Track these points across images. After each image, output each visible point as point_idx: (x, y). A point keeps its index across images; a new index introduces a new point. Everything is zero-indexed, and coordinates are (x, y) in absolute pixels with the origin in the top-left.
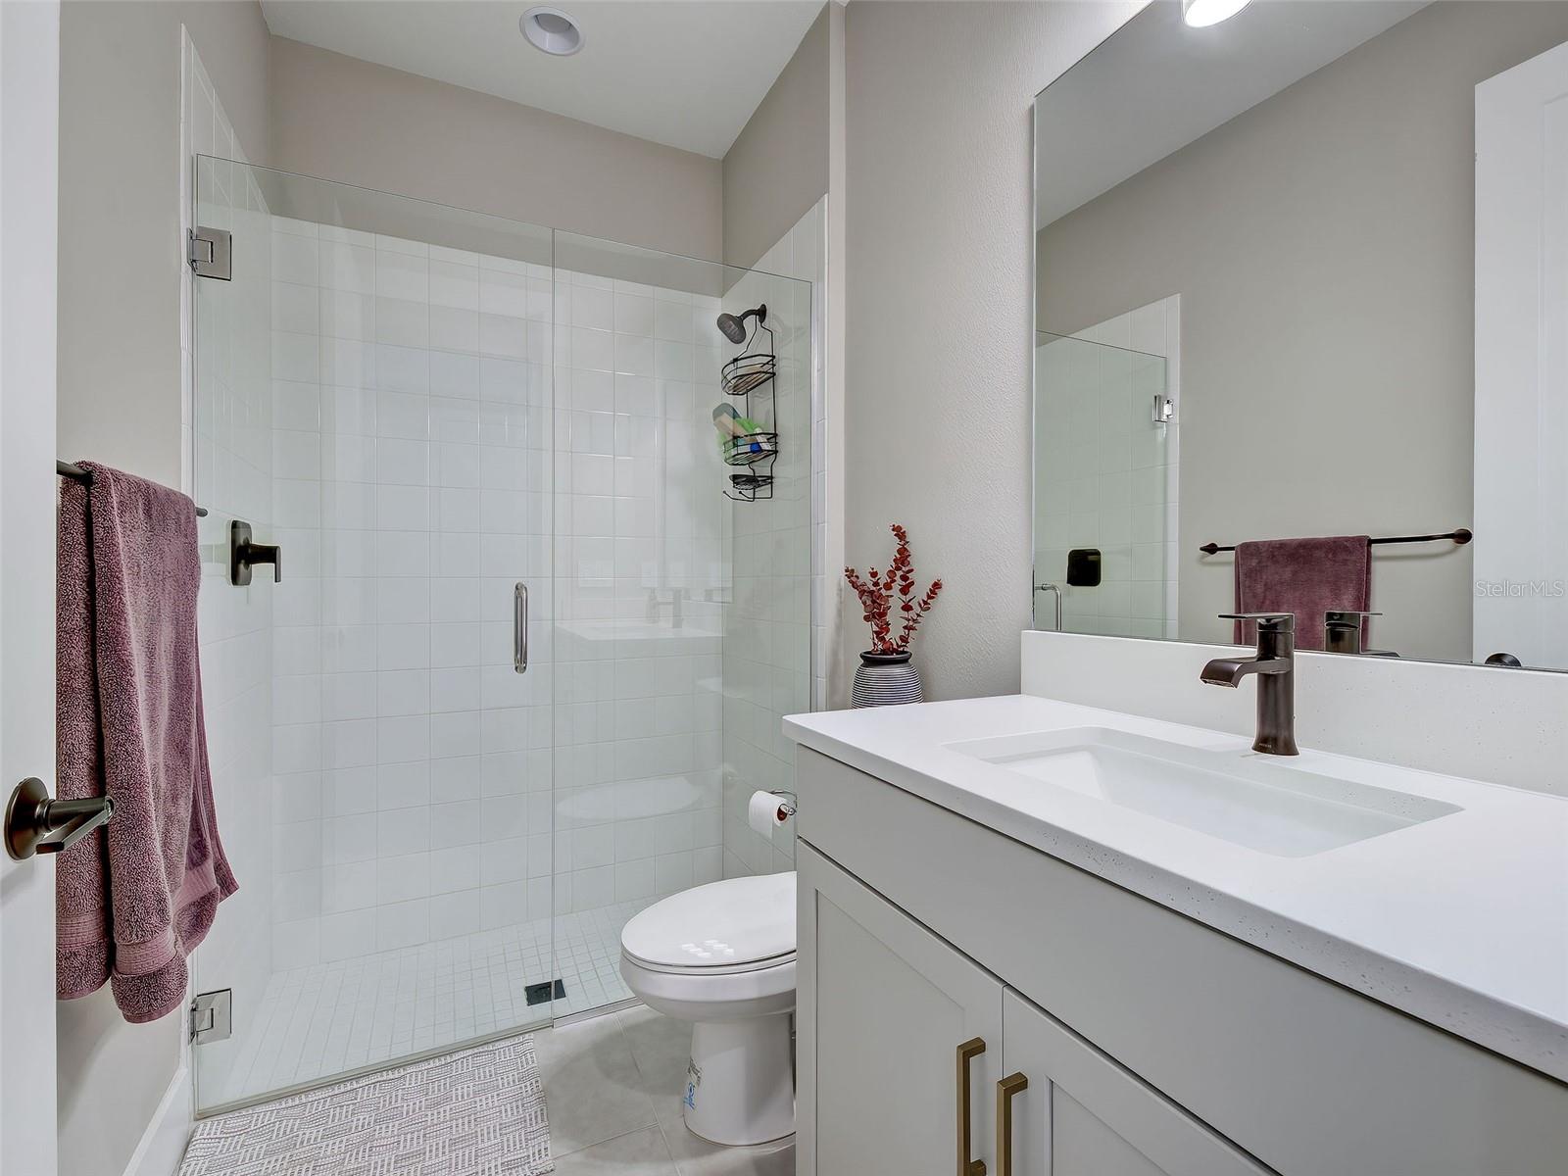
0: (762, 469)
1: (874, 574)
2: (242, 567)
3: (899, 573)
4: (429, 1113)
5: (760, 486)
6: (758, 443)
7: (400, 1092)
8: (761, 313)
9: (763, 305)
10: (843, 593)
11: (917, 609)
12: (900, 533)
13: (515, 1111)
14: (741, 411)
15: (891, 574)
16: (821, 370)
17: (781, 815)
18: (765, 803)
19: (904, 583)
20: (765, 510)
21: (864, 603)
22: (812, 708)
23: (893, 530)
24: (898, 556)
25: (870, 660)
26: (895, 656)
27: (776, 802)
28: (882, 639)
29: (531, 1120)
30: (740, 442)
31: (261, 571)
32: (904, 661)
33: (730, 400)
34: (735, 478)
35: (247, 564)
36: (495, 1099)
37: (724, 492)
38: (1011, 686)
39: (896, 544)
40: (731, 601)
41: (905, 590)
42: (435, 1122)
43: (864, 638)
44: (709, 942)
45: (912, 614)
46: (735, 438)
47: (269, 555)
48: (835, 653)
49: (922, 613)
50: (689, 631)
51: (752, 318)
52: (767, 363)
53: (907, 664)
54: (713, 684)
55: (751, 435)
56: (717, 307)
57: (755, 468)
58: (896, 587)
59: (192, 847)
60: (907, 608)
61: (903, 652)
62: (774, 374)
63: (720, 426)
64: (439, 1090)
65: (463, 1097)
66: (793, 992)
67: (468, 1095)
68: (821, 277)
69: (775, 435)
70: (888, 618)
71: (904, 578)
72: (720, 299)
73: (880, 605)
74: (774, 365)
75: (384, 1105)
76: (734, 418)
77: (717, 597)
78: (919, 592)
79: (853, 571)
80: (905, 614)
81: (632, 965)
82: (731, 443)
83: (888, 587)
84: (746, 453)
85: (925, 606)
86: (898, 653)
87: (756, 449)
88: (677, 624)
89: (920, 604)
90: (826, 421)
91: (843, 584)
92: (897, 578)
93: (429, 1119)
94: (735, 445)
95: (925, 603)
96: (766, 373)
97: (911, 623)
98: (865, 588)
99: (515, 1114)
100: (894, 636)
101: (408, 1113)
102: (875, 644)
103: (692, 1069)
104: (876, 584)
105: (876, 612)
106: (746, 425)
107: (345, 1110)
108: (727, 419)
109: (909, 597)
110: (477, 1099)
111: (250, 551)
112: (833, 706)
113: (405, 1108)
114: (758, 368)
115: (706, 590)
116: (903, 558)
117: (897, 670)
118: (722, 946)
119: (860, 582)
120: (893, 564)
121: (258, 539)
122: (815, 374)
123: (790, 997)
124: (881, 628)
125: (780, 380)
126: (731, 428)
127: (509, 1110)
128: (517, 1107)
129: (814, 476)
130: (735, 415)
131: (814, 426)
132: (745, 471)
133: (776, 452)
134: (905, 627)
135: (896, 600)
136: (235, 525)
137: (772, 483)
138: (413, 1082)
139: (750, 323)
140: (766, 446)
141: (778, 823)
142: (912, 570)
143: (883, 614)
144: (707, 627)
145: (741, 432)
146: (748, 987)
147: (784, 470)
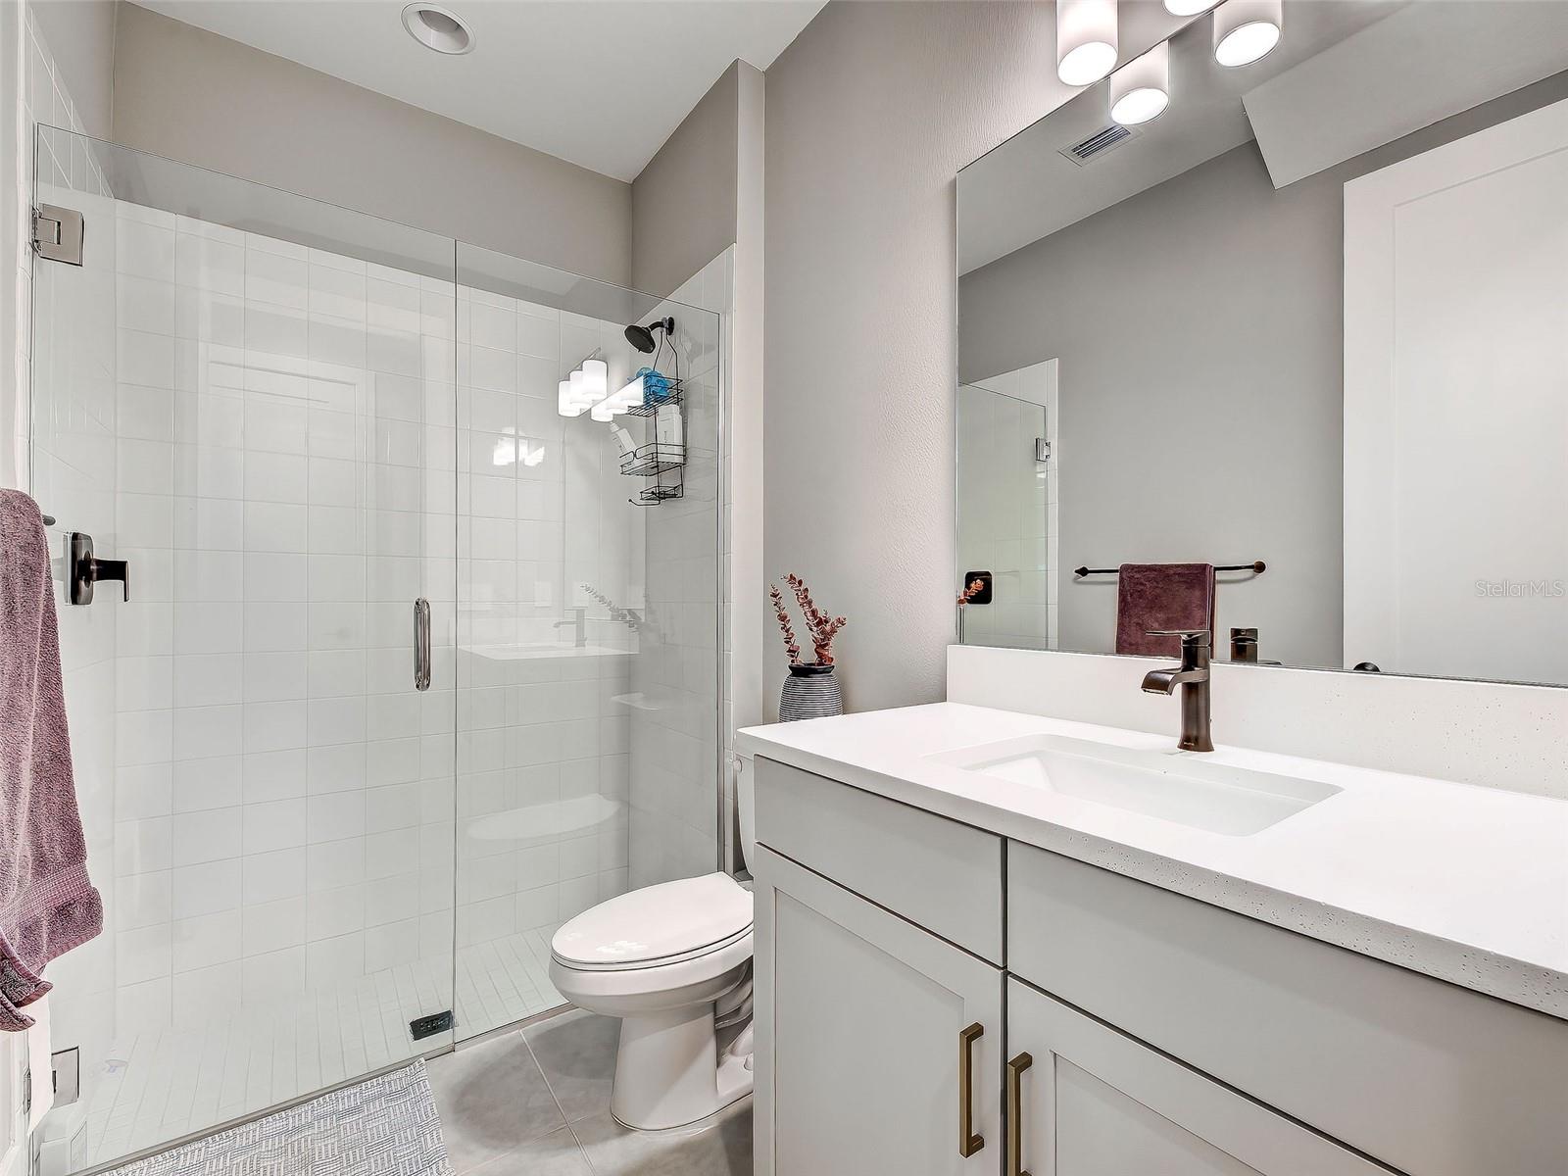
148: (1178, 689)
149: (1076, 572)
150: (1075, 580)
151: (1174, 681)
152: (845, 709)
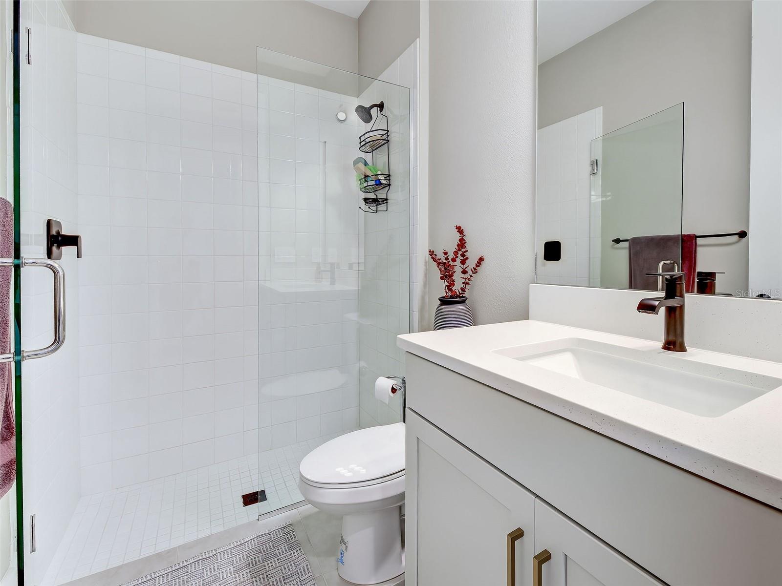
0: (381, 195)
1: (446, 253)
2: (54, 248)
3: (460, 253)
4: (237, 575)
5: (380, 204)
6: (379, 180)
7: (216, 565)
8: (381, 106)
9: (382, 102)
10: (428, 264)
11: (470, 273)
12: (460, 230)
13: (290, 568)
14: (369, 161)
15: (456, 253)
16: (415, 139)
17: (394, 390)
18: (384, 384)
19: (463, 258)
20: (382, 218)
21: (440, 270)
22: (411, 331)
23: (456, 228)
24: (460, 243)
25: (444, 302)
26: (458, 299)
27: (390, 383)
28: (450, 290)
29: (301, 573)
30: (369, 179)
31: (68, 251)
32: (463, 302)
33: (363, 155)
34: (366, 200)
35: (58, 247)
36: (277, 562)
37: (360, 208)
38: (524, 314)
39: (458, 236)
40: (363, 269)
41: (463, 262)
42: (242, 580)
43: (440, 289)
44: (352, 466)
45: (467, 276)
46: (366, 176)
47: (73, 241)
48: (423, 298)
49: (473, 275)
50: (338, 287)
51: (376, 108)
52: (385, 134)
53: (464, 304)
54: (353, 316)
55: (375, 175)
56: (356, 102)
57: (377, 194)
58: (458, 260)
59: (4, 429)
60: (464, 272)
61: (463, 297)
62: (388, 141)
63: (357, 169)
64: (240, 560)
65: (256, 563)
66: (404, 493)
67: (259, 561)
68: (415, 86)
69: (389, 176)
70: (454, 278)
71: (463, 255)
72: (357, 99)
73: (450, 270)
74: (388, 136)
75: (207, 574)
76: (365, 165)
77: (355, 267)
78: (471, 263)
79: (433, 251)
80: (463, 276)
81: (306, 484)
82: (364, 180)
83: (454, 260)
84: (373, 185)
85: (475, 271)
86: (460, 297)
87: (378, 183)
88: (333, 282)
89: (472, 270)
90: (418, 167)
91: (427, 260)
92: (459, 255)
93: (238, 579)
94: (366, 181)
95: (475, 269)
96: (384, 140)
97: (467, 281)
98: (441, 261)
99: (291, 570)
100: (457, 287)
101: (223, 577)
102: (446, 292)
103: (342, 541)
104: (447, 259)
105: (447, 274)
106: (372, 169)
107: (182, 580)
108: (361, 165)
109: (466, 266)
110: (266, 563)
111: (60, 238)
112: (423, 329)
113: (221, 574)
114: (379, 137)
115: (349, 264)
116: (462, 244)
117: (459, 307)
118: (358, 468)
119: (437, 258)
120: (457, 248)
121: (65, 232)
122: (412, 141)
123: (402, 496)
124: (450, 283)
125: (391, 144)
126: (364, 170)
127: (286, 568)
128: (291, 565)
129: (411, 198)
130: (366, 164)
131: (412, 170)
132: (372, 196)
133: (389, 185)
134: (463, 283)
135: (458, 268)
136: (49, 223)
137: (387, 202)
138: (223, 557)
139: (374, 112)
140: (384, 182)
141: (392, 394)
142: (467, 251)
143: (451, 276)
144: (350, 284)
145: (369, 173)
146: (376, 493)
147: (394, 195)
148: (662, 311)
149: (613, 241)
150: (612, 246)
151: (660, 306)
152: (475, 323)
